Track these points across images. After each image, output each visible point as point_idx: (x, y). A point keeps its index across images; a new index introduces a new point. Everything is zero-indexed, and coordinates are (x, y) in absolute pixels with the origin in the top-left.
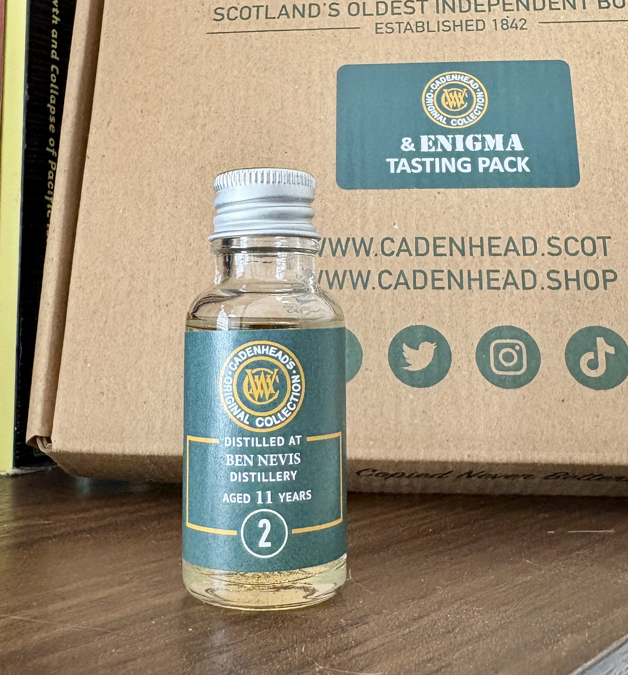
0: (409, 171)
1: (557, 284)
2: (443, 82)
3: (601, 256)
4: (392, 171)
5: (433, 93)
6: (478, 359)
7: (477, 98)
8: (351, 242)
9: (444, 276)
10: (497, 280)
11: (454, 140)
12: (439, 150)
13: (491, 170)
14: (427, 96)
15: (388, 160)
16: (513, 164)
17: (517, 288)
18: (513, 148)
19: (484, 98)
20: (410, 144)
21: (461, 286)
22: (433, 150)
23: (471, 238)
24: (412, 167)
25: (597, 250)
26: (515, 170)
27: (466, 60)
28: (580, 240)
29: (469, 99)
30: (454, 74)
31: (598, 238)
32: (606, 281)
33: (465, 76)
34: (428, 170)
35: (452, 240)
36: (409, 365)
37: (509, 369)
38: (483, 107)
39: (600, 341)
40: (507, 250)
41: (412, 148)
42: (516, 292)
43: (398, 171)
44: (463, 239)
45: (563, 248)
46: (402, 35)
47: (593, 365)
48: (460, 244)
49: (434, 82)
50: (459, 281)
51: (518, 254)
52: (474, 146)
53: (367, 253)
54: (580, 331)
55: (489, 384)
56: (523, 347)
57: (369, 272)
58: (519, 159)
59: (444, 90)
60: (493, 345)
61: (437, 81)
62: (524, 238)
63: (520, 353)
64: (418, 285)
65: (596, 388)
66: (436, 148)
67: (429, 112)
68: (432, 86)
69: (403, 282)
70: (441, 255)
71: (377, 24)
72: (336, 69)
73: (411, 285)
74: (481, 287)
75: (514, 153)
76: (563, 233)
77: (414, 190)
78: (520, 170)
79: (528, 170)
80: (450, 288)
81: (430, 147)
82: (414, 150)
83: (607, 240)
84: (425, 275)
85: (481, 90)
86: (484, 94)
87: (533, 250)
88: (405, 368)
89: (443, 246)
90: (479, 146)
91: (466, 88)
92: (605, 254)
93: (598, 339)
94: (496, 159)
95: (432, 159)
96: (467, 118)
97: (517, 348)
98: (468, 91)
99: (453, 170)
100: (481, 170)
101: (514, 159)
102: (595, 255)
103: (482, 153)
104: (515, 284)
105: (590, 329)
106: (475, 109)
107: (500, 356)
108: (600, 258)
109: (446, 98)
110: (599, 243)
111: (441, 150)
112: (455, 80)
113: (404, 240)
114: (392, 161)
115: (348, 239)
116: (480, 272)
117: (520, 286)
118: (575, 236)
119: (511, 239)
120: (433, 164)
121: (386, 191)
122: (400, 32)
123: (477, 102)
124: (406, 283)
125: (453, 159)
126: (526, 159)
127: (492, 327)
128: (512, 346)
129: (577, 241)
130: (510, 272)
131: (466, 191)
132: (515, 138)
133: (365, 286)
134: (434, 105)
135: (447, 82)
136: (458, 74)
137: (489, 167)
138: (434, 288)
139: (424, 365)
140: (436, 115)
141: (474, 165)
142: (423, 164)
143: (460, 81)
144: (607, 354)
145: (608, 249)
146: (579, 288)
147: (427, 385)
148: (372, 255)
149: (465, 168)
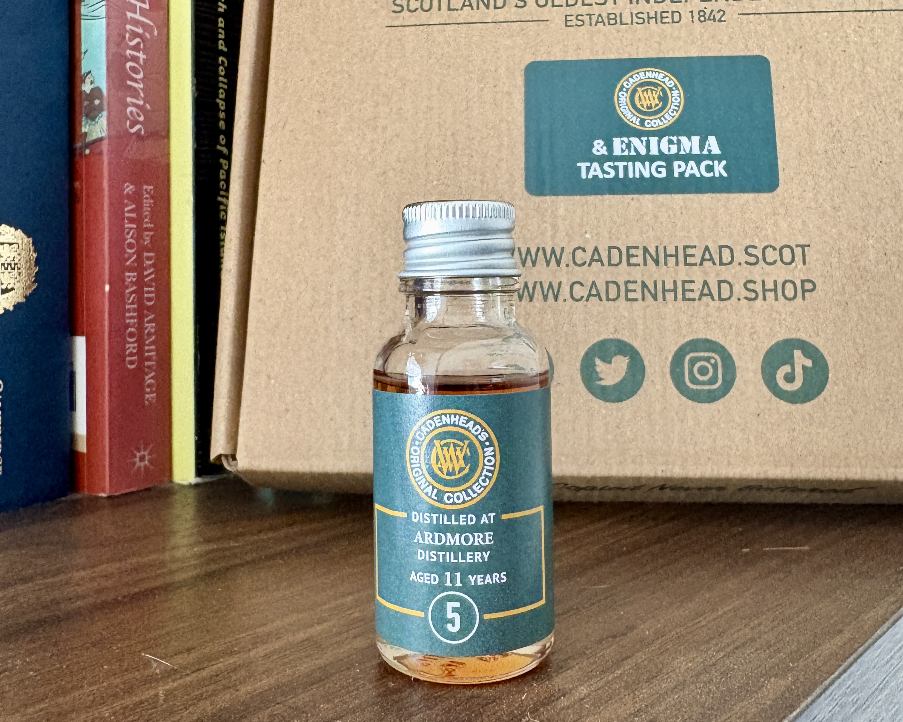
0: (601, 176)
1: (753, 295)
2: (637, 80)
3: (800, 265)
4: (584, 176)
5: (627, 92)
6: (672, 372)
7: (672, 97)
8: (541, 253)
9: (638, 287)
10: (692, 291)
11: (648, 142)
12: (633, 153)
13: (687, 175)
14: (620, 95)
15: (579, 164)
16: (710, 169)
17: (713, 299)
18: (710, 151)
19: (680, 97)
20: (602, 147)
21: (655, 298)
22: (626, 153)
23: (665, 247)
24: (604, 172)
25: (796, 259)
26: (711, 174)
27: (661, 55)
28: (778, 248)
29: (664, 99)
30: (649, 71)
31: (797, 246)
32: (804, 291)
33: (659, 73)
34: (621, 175)
35: (645, 250)
36: (601, 379)
37: (703, 383)
38: (678, 107)
39: (797, 353)
40: (703, 259)
41: (604, 151)
42: (712, 303)
43: (590, 176)
44: (657, 247)
45: (760, 256)
46: (594, 28)
47: (790, 378)
48: (654, 253)
49: (627, 80)
50: (653, 292)
51: (714, 264)
52: (669, 149)
53: (558, 263)
54: (777, 344)
55: (684, 399)
56: (719, 360)
57: (560, 283)
58: (716, 162)
59: (638, 89)
60: (687, 358)
61: (630, 79)
62: (720, 247)
63: (715, 367)
64: (611, 297)
65: (793, 402)
66: (630, 151)
67: (622, 113)
68: (625, 84)
69: (595, 293)
70: (636, 265)
71: (566, 16)
72: (523, 67)
73: (604, 297)
74: (676, 299)
75: (711, 157)
76: (761, 241)
77: (607, 197)
78: (717, 175)
79: (725, 174)
80: (643, 299)
81: (623, 151)
82: (606, 153)
83: (806, 248)
84: (618, 286)
85: (677, 89)
86: (680, 93)
87: (730, 259)
88: (598, 383)
89: (637, 256)
90: (674, 149)
91: (660, 86)
92: (804, 263)
93: (795, 351)
94: (692, 163)
95: (625, 164)
96: (662, 118)
97: (713, 361)
98: (663, 90)
99: (647, 175)
100: (676, 175)
101: (711, 163)
102: (794, 264)
103: (677, 157)
104: (711, 295)
105: (787, 342)
106: (670, 109)
107: (695, 369)
108: (799, 267)
109: (639, 97)
110: (798, 251)
111: (635, 154)
112: (649, 78)
113: (596, 249)
114: (583, 165)
115: (538, 249)
116: (675, 282)
117: (716, 297)
118: (774, 245)
119: (707, 248)
120: (626, 168)
121: (578, 198)
122: (591, 25)
123: (672, 102)
124: (598, 295)
125: (647, 163)
126: (724, 163)
127: (687, 339)
128: (708, 359)
129: (774, 249)
130: (705, 283)
131: (661, 198)
132: (712, 140)
133: (556, 298)
134: (627, 105)
135: (641, 79)
136: (652, 71)
137: (685, 172)
138: (628, 300)
139: (618, 380)
140: (629, 115)
141: (670, 170)
142: (616, 168)
143: (655, 78)
144: (804, 368)
145: (807, 258)
146: (776, 299)
147: (620, 400)
148: (563, 265)
149: (660, 172)
